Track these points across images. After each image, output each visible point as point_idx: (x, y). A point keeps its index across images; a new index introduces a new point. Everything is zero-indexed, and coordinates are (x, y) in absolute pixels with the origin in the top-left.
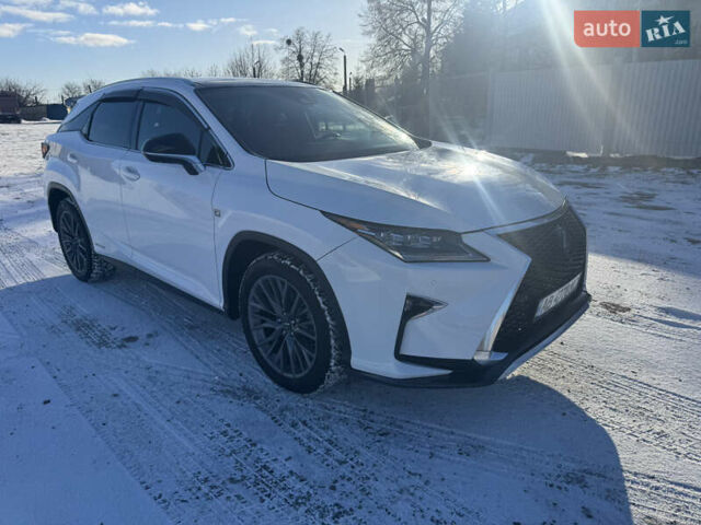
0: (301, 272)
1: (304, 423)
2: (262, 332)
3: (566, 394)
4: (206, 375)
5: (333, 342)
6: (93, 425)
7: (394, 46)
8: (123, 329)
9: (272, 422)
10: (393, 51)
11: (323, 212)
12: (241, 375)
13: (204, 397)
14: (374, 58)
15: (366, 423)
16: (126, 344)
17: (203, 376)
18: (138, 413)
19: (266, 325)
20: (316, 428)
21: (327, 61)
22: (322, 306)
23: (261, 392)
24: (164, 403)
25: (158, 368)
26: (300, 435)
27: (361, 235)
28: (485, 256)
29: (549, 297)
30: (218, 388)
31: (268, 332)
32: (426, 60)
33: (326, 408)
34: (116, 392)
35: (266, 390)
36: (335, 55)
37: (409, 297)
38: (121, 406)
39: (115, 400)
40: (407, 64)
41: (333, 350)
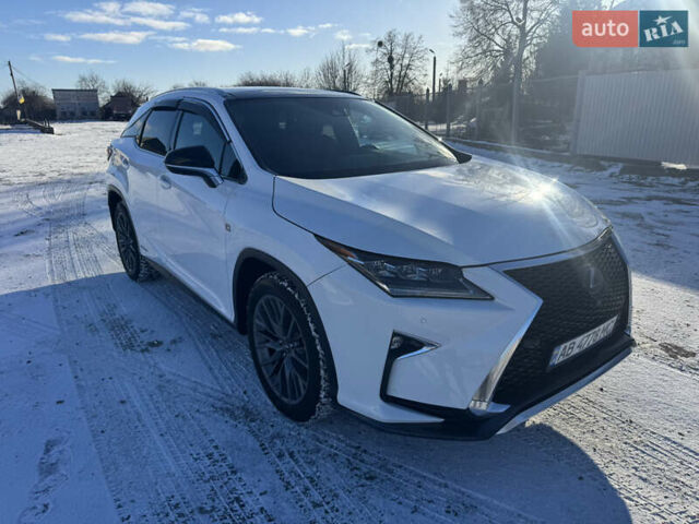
0: (296, 296)
1: (291, 455)
2: (266, 351)
3: (590, 453)
4: (212, 389)
5: (322, 372)
6: (93, 431)
7: (485, 47)
8: (152, 331)
9: (260, 449)
10: (484, 52)
11: (316, 235)
12: (245, 393)
13: (202, 413)
14: (463, 60)
15: (356, 463)
16: (150, 348)
17: (209, 390)
18: (137, 423)
19: (268, 345)
20: (302, 461)
21: (417, 63)
22: (314, 333)
23: (259, 414)
24: (164, 415)
25: (171, 377)
26: (283, 468)
27: (350, 263)
28: (487, 294)
29: (568, 344)
30: (219, 404)
31: (272, 351)
32: (519, 62)
33: (318, 440)
34: (125, 398)
35: (265, 412)
36: (426, 56)
37: (395, 334)
38: (124, 414)
39: (121, 407)
40: (499, 64)
41: (322, 382)
